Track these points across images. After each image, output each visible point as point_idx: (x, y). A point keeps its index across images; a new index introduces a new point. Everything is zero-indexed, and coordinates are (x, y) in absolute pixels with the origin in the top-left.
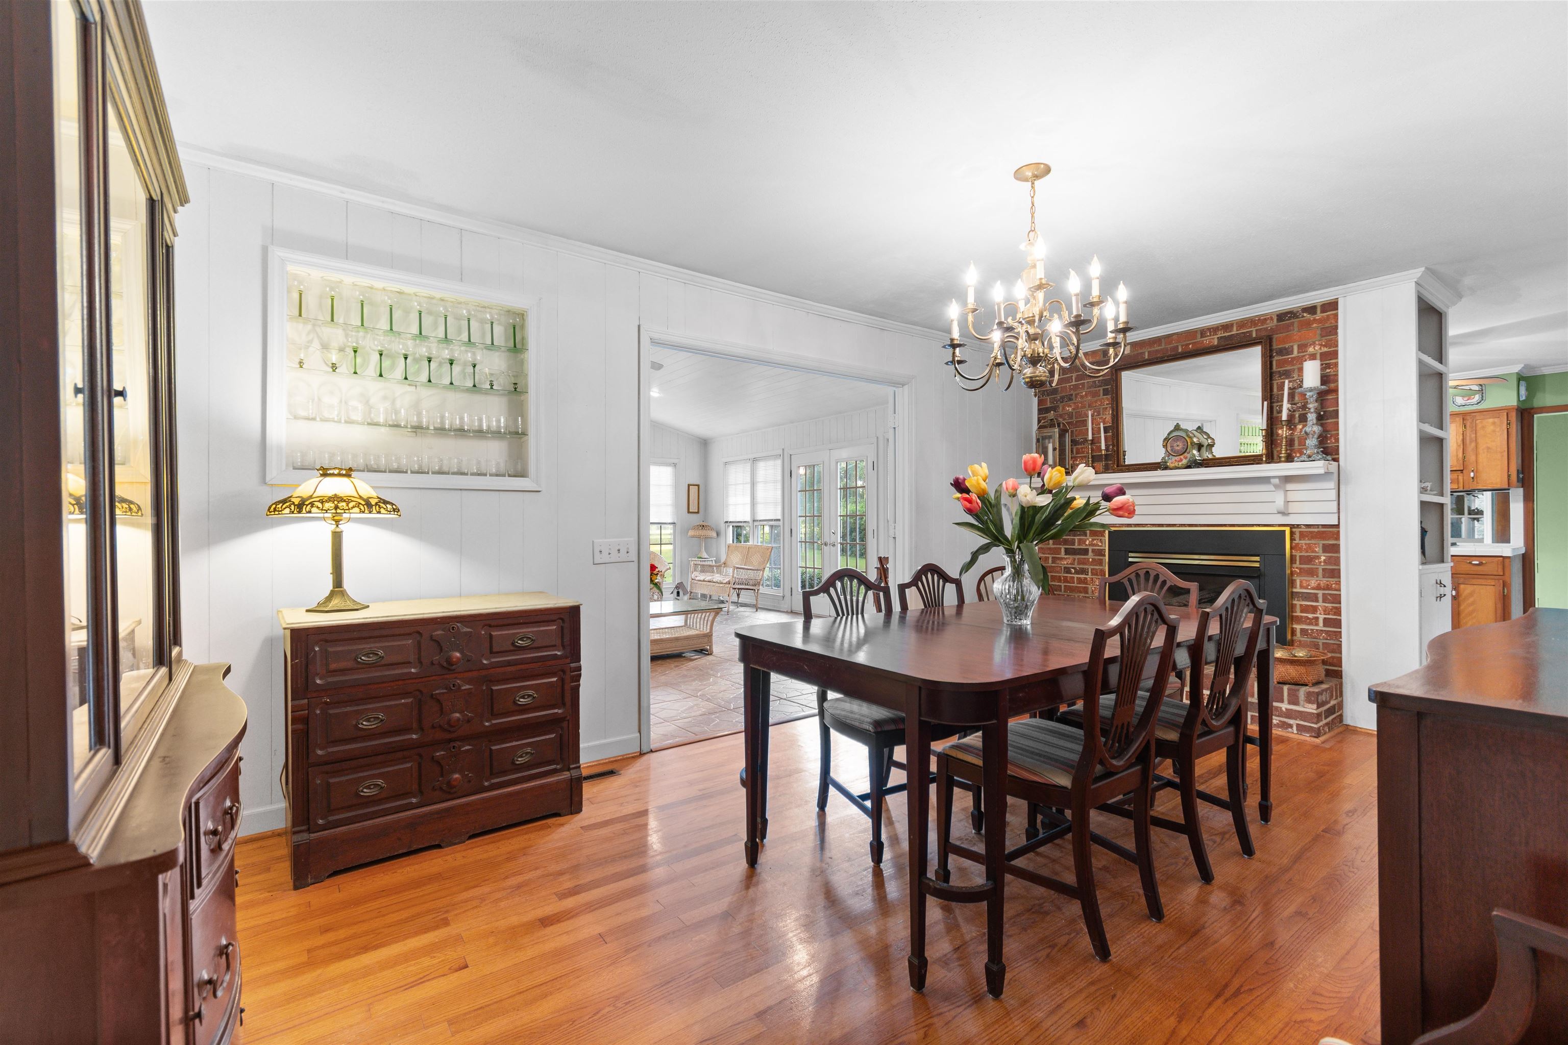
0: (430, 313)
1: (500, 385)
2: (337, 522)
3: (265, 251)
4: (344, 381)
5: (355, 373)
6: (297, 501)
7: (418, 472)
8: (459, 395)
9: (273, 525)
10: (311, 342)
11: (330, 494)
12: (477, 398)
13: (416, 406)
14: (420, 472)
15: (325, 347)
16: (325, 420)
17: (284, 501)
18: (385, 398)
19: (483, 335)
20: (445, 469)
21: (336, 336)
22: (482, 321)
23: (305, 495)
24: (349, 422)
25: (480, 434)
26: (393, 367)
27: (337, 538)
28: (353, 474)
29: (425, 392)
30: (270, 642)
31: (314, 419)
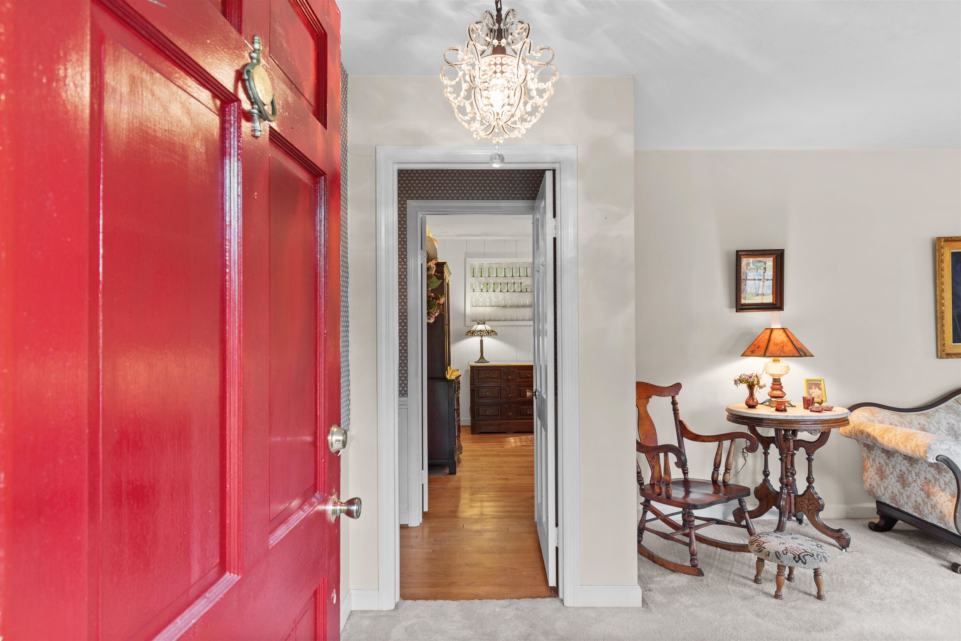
0: (508, 268)
1: (530, 289)
2: (482, 337)
3: (465, 259)
4: (484, 294)
5: (487, 291)
6: (472, 332)
7: (504, 321)
8: (517, 294)
9: (467, 338)
10: (476, 283)
11: (479, 329)
12: (522, 294)
13: (504, 298)
14: (506, 320)
15: (480, 283)
16: (480, 306)
17: (469, 332)
18: (495, 297)
19: (524, 273)
20: (513, 319)
21: (482, 280)
22: (524, 268)
23: (474, 330)
24: (486, 306)
25: (524, 306)
26: (497, 287)
27: (482, 341)
28: (486, 322)
29: (507, 294)
30: (467, 371)
31: (477, 306)
